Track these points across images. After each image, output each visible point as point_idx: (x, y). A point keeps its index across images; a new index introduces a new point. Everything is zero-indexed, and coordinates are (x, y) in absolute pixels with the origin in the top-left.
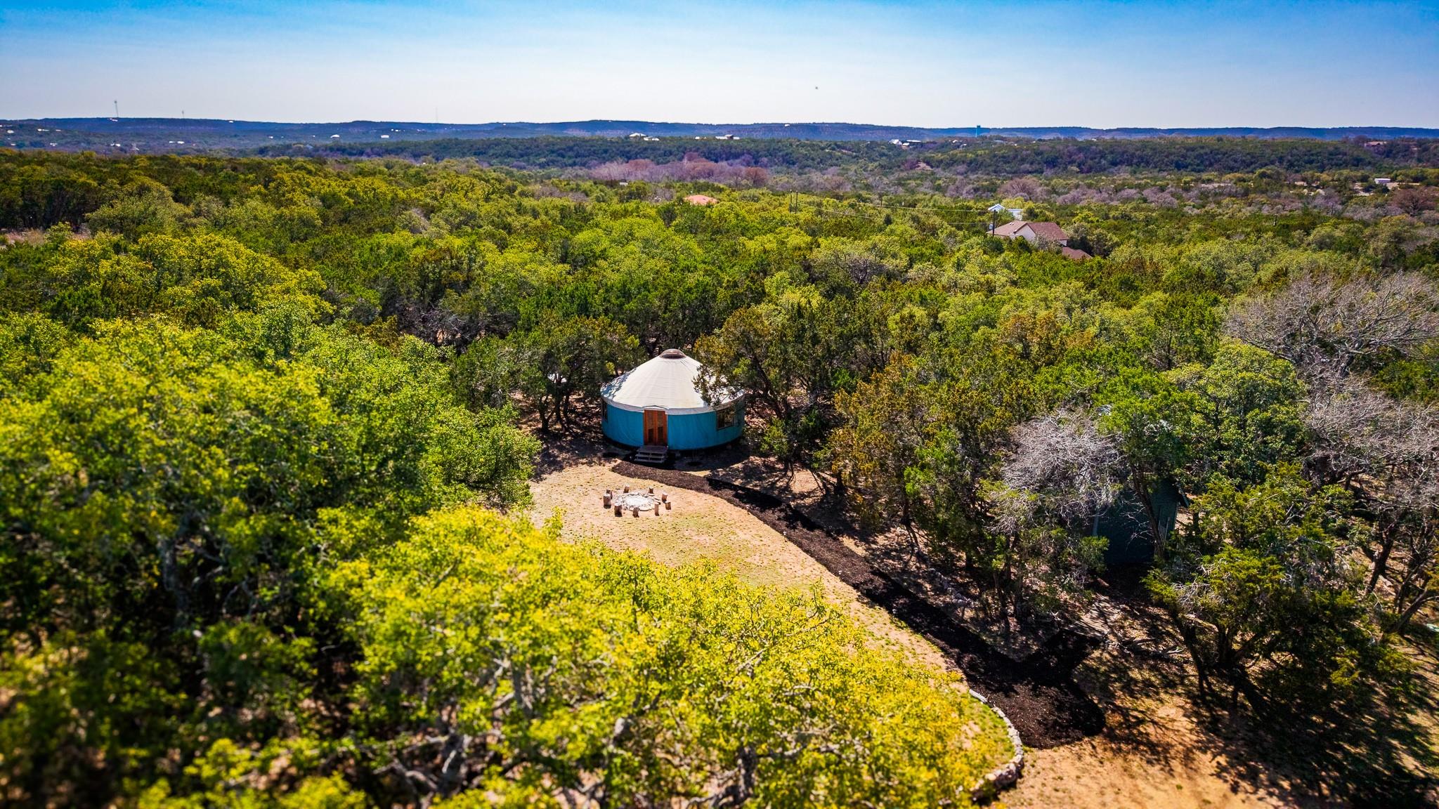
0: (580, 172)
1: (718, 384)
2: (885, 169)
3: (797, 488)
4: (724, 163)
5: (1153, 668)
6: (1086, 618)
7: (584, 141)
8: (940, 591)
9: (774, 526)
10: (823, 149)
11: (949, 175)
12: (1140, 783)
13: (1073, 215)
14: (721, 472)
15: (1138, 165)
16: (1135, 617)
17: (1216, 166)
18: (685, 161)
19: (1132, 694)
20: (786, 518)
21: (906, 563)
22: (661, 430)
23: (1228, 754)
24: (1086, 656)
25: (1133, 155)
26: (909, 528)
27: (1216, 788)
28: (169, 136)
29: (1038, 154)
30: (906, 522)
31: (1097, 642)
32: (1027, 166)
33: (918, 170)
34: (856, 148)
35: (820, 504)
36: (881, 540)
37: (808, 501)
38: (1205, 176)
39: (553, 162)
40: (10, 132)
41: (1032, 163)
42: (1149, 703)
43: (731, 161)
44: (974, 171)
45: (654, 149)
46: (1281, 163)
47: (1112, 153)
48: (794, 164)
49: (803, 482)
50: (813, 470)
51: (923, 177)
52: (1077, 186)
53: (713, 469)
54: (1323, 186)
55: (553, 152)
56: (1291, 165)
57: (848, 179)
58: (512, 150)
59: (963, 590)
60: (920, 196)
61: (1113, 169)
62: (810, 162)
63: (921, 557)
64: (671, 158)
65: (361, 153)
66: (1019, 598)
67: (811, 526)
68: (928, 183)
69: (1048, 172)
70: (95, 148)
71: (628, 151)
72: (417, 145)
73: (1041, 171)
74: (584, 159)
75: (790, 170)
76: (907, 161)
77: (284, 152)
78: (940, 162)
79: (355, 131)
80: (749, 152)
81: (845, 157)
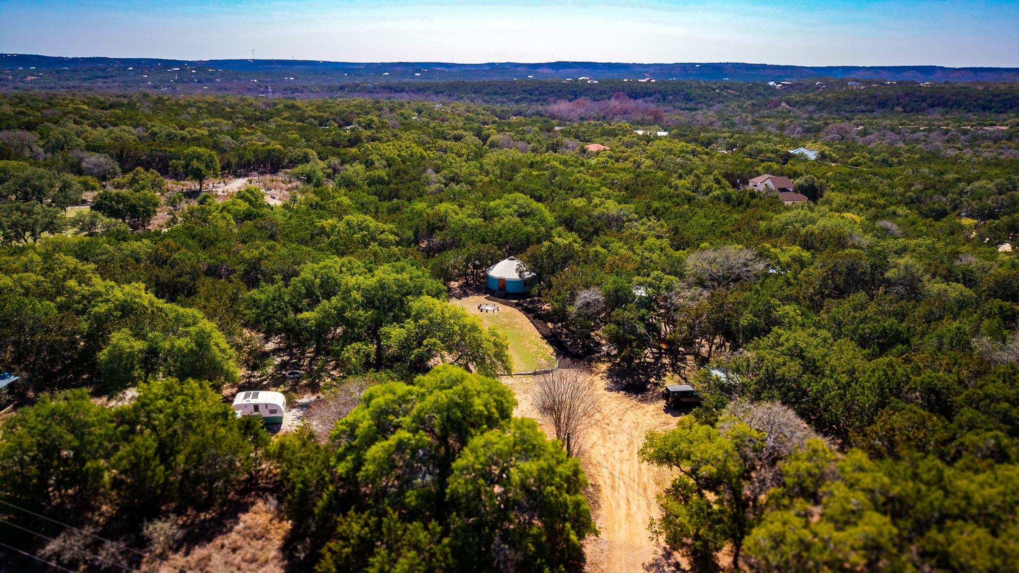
1: (524, 270)
2: (755, 108)
3: (543, 308)
4: (640, 101)
9: (529, 318)
10: (714, 90)
11: (801, 113)
14: (521, 301)
15: (951, 107)
18: (613, 99)
20: (535, 317)
22: (504, 285)
25: (948, 100)
28: (285, 74)
29: (872, 98)
32: (862, 107)
33: (779, 109)
34: (740, 89)
36: (560, 324)
37: (545, 312)
39: (524, 98)
41: (867, 105)
43: (645, 99)
44: (820, 110)
45: (593, 90)
48: (691, 101)
55: (525, 91)
58: (498, 90)
61: (930, 110)
62: (702, 100)
64: (604, 96)
65: (402, 91)
67: (541, 320)
69: (878, 112)
70: (242, 83)
71: (574, 92)
72: (437, 85)
73: (872, 111)
74: (546, 97)
75: (688, 106)
76: (772, 101)
77: (355, 89)
78: (797, 102)
79: (398, 69)
80: (659, 93)
81: (730, 96)
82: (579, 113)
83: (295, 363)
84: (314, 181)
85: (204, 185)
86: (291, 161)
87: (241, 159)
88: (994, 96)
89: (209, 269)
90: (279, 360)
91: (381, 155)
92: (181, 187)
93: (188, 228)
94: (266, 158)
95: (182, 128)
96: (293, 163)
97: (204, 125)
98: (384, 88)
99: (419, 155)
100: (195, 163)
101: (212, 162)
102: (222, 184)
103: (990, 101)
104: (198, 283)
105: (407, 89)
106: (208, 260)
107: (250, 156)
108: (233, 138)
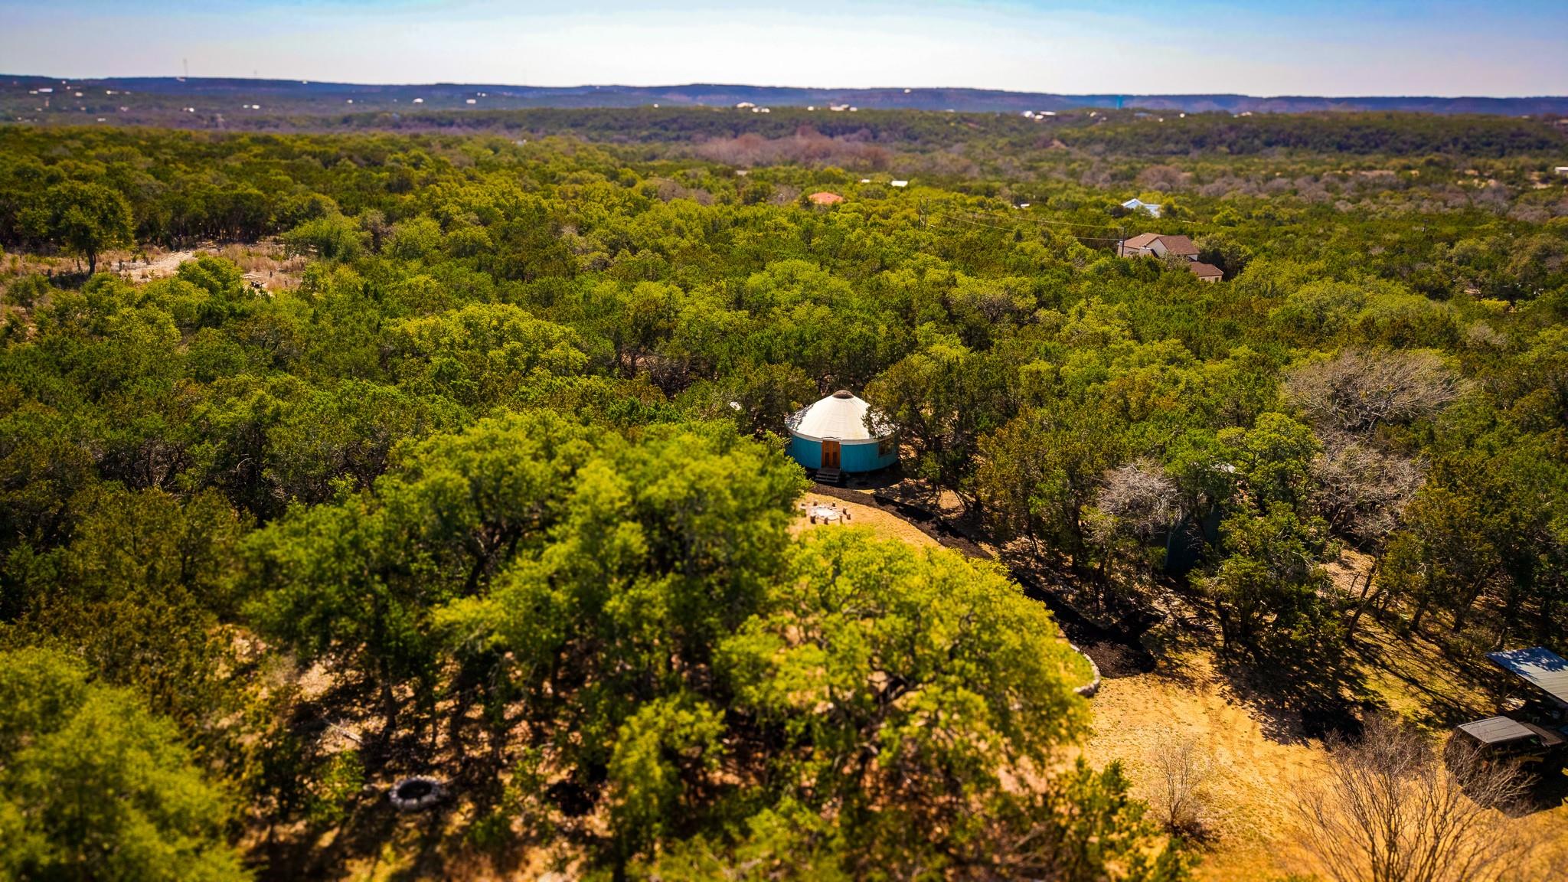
0: (687, 149)
1: (881, 421)
2: (1016, 148)
3: (944, 505)
4: (839, 139)
5: (1193, 635)
6: (1155, 604)
7: (689, 112)
8: (1052, 582)
9: (929, 534)
10: (948, 122)
11: (1085, 155)
12: (1171, 698)
13: (1214, 212)
14: (883, 491)
15: (1295, 146)
16: (1190, 604)
17: (1383, 148)
18: (798, 136)
19: (1177, 650)
20: (938, 528)
21: (1028, 563)
22: (835, 454)
23: (1233, 685)
24: (1150, 627)
25: (1290, 135)
26: (1031, 538)
27: (1216, 702)
28: (244, 100)
29: (1183, 133)
30: (1029, 534)
31: (1158, 619)
32: (1171, 146)
33: (1051, 149)
34: (984, 121)
35: (962, 518)
36: (1010, 546)
37: (954, 515)
38: (1368, 160)
39: (656, 135)
40: (79, 94)
41: (1177, 143)
42: (1186, 655)
43: (847, 136)
44: (1113, 151)
45: (764, 122)
46: (1455, 145)
47: (1266, 131)
48: (916, 139)
49: (949, 500)
50: (956, 491)
51: (1057, 158)
52: (1224, 174)
53: (876, 488)
54: (1496, 176)
55: (655, 124)
56: (1467, 147)
57: (974, 160)
58: (612, 123)
59: (1068, 582)
60: (1052, 185)
61: (1267, 150)
62: (933, 138)
63: (1039, 559)
64: (782, 132)
65: (451, 123)
66: (1108, 588)
67: (957, 535)
68: (1062, 166)
69: (1195, 154)
70: (169, 113)
71: (736, 125)
72: (509, 115)
73: (1187, 153)
74: (689, 133)
75: (912, 147)
76: (1039, 138)
77: (368, 122)
78: (1076, 140)
79: (438, 94)
80: (867, 126)
81: (972, 132)
82: (751, 155)
83: (408, 741)
84: (340, 252)
85: (99, 265)
86: (282, 220)
87: (179, 213)
88: (1352, 129)
89: (112, 458)
90: (354, 732)
91: (462, 205)
92: (48, 267)
93: (51, 346)
94: (230, 211)
95: (52, 161)
96: (289, 221)
97: (98, 157)
98: (420, 119)
99: (532, 206)
100: (75, 214)
101: (115, 213)
102: (140, 263)
103: (1348, 137)
104: (78, 504)
105: (459, 120)
106: (108, 433)
107: (196, 207)
108: (157, 178)
